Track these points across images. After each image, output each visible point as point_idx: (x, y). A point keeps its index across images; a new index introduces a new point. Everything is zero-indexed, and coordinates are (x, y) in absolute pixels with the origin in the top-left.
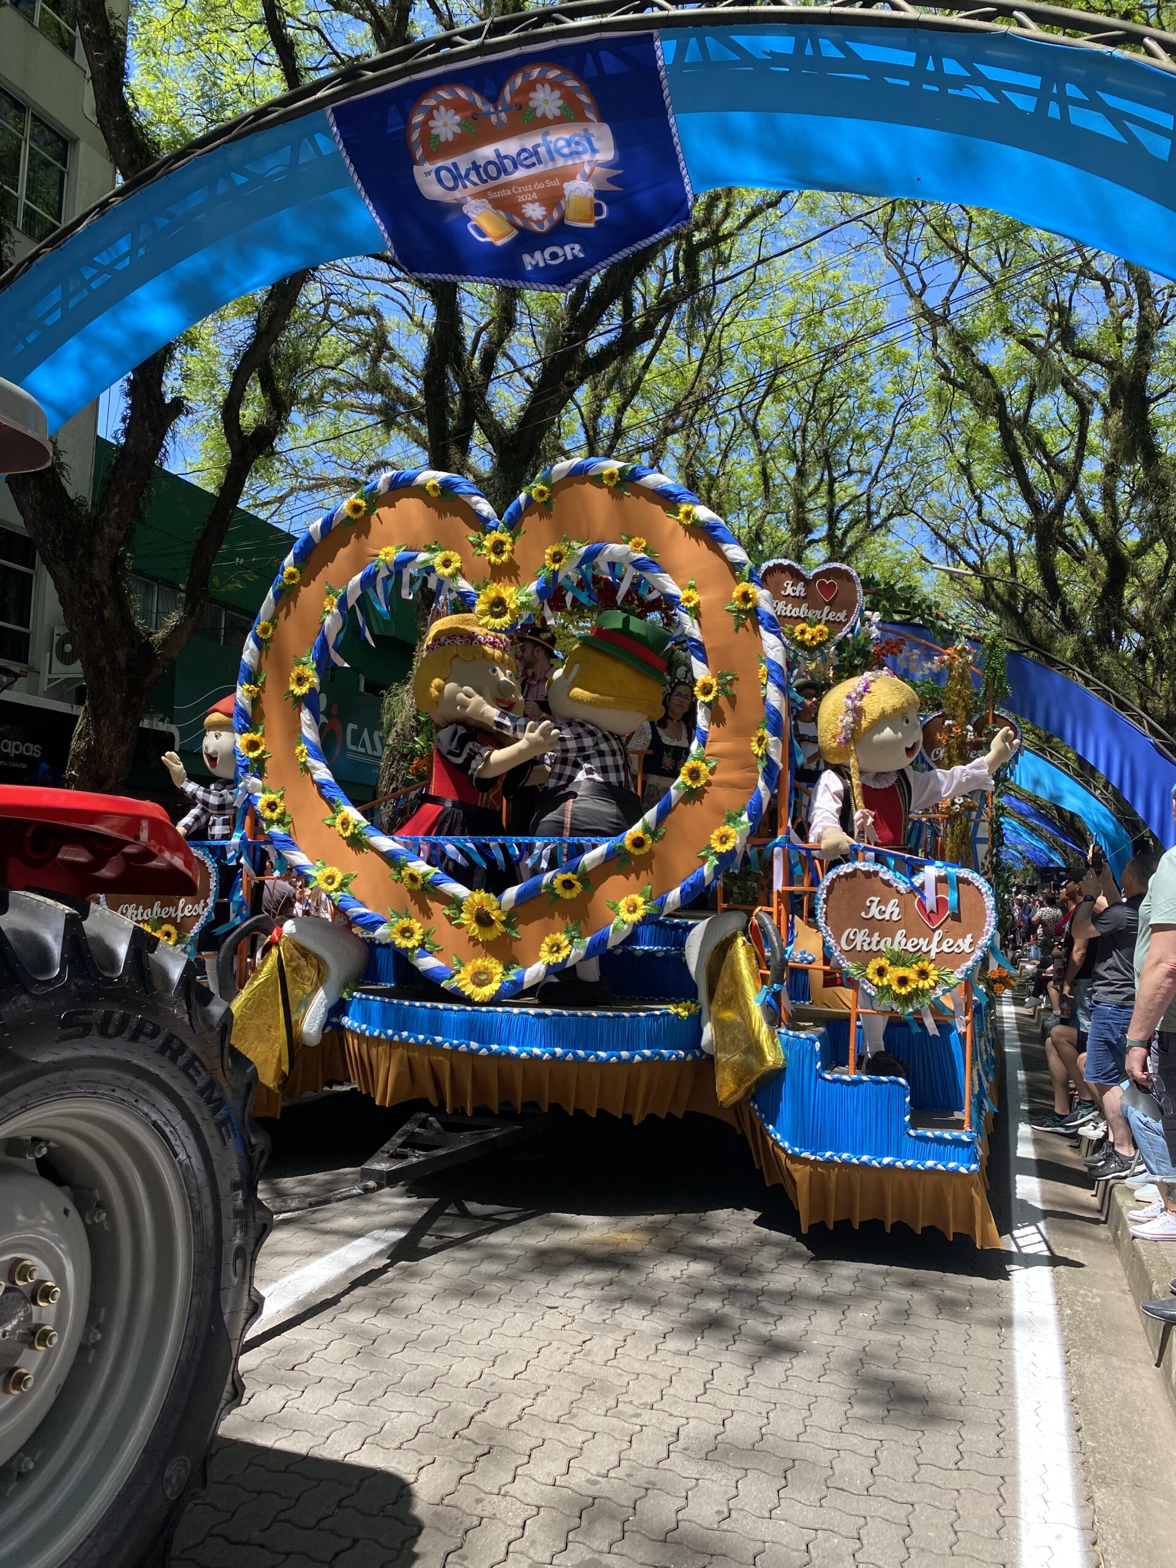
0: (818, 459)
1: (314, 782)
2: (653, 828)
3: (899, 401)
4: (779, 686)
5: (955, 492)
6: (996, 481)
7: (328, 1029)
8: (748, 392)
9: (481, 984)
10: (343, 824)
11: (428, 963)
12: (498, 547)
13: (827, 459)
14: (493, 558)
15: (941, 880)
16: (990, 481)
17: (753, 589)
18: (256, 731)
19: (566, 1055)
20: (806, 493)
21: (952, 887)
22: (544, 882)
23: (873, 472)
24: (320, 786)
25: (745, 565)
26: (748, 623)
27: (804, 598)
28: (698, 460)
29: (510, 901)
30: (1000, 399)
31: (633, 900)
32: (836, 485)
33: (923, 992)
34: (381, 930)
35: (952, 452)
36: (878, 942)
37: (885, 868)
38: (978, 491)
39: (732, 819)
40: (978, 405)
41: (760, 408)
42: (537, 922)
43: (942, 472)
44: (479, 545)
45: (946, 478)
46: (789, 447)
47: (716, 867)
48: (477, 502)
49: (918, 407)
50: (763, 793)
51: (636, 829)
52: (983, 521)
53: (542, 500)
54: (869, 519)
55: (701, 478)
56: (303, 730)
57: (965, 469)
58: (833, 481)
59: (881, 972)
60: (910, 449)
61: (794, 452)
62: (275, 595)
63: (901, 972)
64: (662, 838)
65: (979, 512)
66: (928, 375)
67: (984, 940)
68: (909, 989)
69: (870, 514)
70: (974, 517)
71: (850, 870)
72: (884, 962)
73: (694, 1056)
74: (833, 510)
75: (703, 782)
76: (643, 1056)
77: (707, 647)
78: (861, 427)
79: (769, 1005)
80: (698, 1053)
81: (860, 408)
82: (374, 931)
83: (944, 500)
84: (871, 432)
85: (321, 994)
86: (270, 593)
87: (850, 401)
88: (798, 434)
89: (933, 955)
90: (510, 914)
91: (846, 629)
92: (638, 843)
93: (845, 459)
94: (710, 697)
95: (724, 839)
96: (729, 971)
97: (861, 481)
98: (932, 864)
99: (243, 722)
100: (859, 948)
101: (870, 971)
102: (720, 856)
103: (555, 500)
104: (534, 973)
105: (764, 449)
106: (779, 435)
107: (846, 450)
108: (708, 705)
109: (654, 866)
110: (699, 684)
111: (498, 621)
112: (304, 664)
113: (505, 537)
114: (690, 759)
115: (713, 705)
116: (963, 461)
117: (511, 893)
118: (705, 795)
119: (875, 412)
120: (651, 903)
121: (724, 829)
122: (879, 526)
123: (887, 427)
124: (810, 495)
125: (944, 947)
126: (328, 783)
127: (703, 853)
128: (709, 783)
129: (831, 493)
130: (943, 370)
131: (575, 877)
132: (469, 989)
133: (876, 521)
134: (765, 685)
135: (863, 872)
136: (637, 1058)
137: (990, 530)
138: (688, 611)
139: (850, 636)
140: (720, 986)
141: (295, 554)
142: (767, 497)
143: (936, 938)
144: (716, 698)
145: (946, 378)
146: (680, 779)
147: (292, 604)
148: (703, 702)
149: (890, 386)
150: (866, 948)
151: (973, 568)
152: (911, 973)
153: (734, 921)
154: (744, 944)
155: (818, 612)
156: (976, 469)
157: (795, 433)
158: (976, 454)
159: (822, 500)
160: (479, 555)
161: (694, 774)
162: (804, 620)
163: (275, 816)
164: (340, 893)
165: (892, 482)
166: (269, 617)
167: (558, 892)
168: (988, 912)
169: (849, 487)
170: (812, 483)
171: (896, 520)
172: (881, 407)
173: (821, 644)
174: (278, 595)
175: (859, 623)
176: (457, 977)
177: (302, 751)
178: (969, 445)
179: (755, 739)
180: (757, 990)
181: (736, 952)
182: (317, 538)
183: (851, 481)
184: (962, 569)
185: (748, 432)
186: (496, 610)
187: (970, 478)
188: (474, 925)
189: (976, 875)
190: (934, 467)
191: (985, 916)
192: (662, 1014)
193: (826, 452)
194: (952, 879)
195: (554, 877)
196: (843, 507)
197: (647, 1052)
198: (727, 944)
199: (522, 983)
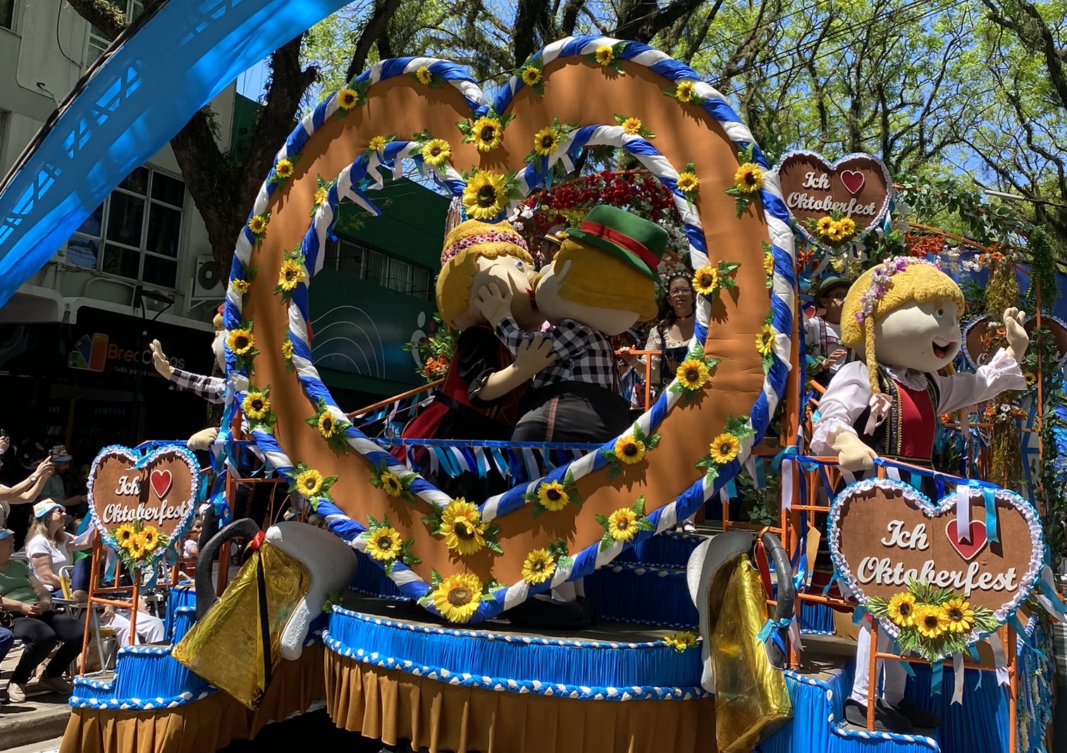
0: (872, 93)
1: (299, 380)
2: (647, 435)
3: (950, 38)
4: (786, 276)
5: (1005, 119)
6: (1045, 109)
7: (310, 643)
8: (805, 35)
9: (458, 603)
10: (325, 424)
11: (403, 577)
12: (487, 134)
13: (880, 93)
14: (482, 144)
15: (975, 502)
16: (1039, 109)
17: (757, 170)
18: (245, 327)
19: (545, 689)
20: (861, 124)
21: (990, 511)
22: (528, 492)
23: (925, 104)
24: (305, 383)
25: (748, 144)
26: (753, 207)
27: (828, 190)
28: (759, 96)
29: (491, 511)
30: (1047, 36)
31: (622, 514)
32: (890, 116)
33: (957, 636)
34: (358, 540)
35: (1001, 85)
36: (902, 574)
37: (910, 487)
38: (1028, 119)
39: (734, 426)
40: (1026, 42)
41: (816, 49)
42: (519, 537)
43: (991, 102)
44: (469, 132)
45: (996, 107)
46: (845, 82)
47: (716, 480)
48: (467, 88)
49: (967, 43)
50: (769, 396)
51: (628, 435)
52: (1032, 148)
53: (533, 82)
54: (922, 147)
55: (762, 113)
56: (291, 326)
57: (1015, 101)
58: (886, 112)
59: (905, 609)
60: (961, 82)
61: (849, 87)
62: (268, 189)
63: (930, 610)
64: (657, 445)
65: (1029, 140)
66: (977, 14)
67: (1030, 576)
68: (939, 632)
69: (922, 142)
70: (1024, 143)
71: (868, 488)
72: (908, 598)
73: (694, 694)
74: (887, 138)
75: (702, 383)
76: (633, 694)
77: (706, 234)
78: (914, 62)
79: (775, 642)
80: (698, 693)
81: (911, 45)
82: (352, 540)
83: (993, 128)
84: (922, 67)
85: (303, 603)
86: (264, 188)
87: (902, 40)
88: (853, 70)
89: (967, 591)
90: (493, 526)
91: (874, 223)
92: (630, 450)
93: (898, 92)
94: (710, 289)
95: (725, 448)
96: (732, 601)
97: (914, 111)
98: (966, 483)
99: (232, 317)
100: (878, 580)
101: (892, 609)
102: (721, 467)
103: (546, 82)
104: (514, 592)
105: (820, 85)
106: (835, 72)
107: (899, 83)
108: (708, 298)
109: (647, 478)
110: (697, 275)
111: (485, 210)
112: (294, 258)
113: (494, 123)
114: (688, 358)
115: (714, 297)
116: (1012, 92)
117: (493, 502)
118: (705, 398)
119: (926, 49)
120: (644, 519)
121: (725, 437)
122: (932, 154)
123: (938, 62)
124: (865, 125)
125: (981, 583)
126: (313, 381)
127: (702, 464)
128: (708, 385)
129: (885, 124)
130: (990, 10)
131: (560, 486)
132: (445, 608)
133: (929, 149)
134: (772, 276)
135: (883, 491)
136: (626, 696)
137: (1040, 156)
138: (686, 195)
139: (879, 230)
140: (722, 616)
141: (288, 147)
142: (824, 129)
143: (971, 573)
144: (717, 291)
145: (994, 18)
146: (676, 380)
147: (285, 197)
148: (702, 295)
149: (940, 25)
150: (887, 581)
151: (1024, 193)
152: (940, 613)
153: (737, 543)
154: (749, 568)
155: (843, 205)
156: (1025, 99)
157: (849, 69)
158: (1023, 85)
159: (876, 130)
160: (469, 142)
161: (692, 374)
162: (827, 213)
163: (259, 415)
164: (319, 498)
165: (943, 113)
166: (262, 211)
167: (542, 502)
168: (1034, 542)
169: (903, 118)
170: (867, 115)
171: (949, 148)
172: (931, 44)
173: (846, 239)
174: (271, 189)
175: (889, 217)
176: (434, 594)
177: (289, 348)
178: (1018, 77)
179: (760, 336)
180: (763, 624)
181: (740, 579)
182: (310, 130)
183: (904, 111)
184: (1014, 193)
185: (805, 70)
186: (483, 198)
187: (1018, 108)
188: (454, 537)
189: (1018, 497)
190: (984, 98)
191: (1031, 547)
192: (655, 646)
193: (879, 86)
194: (989, 502)
195: (539, 486)
196: (897, 137)
197: (637, 689)
198: (730, 568)
199: (503, 602)
